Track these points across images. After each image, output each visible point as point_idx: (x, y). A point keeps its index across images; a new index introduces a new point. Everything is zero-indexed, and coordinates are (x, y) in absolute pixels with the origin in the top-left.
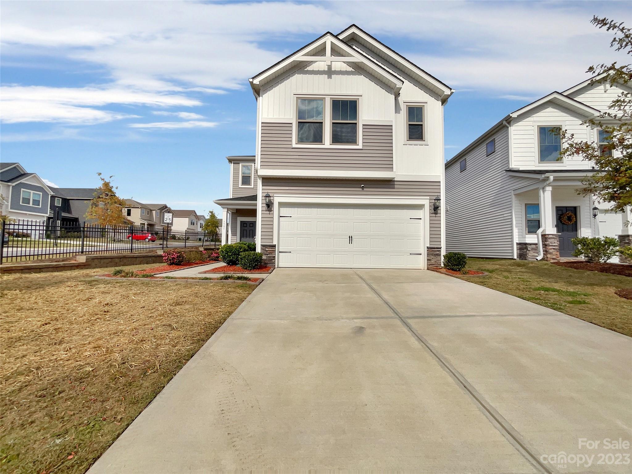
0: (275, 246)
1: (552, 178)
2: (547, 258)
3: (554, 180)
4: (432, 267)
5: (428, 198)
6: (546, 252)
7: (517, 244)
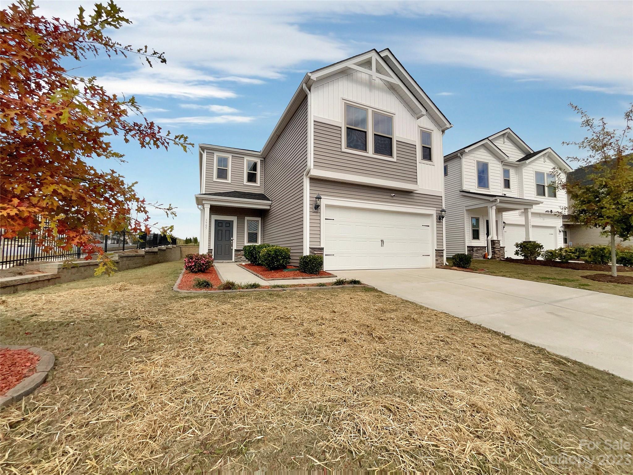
0: (322, 249)
1: (498, 200)
2: (495, 257)
3: (500, 202)
4: (439, 266)
5: (435, 209)
6: (494, 253)
7: (468, 247)
